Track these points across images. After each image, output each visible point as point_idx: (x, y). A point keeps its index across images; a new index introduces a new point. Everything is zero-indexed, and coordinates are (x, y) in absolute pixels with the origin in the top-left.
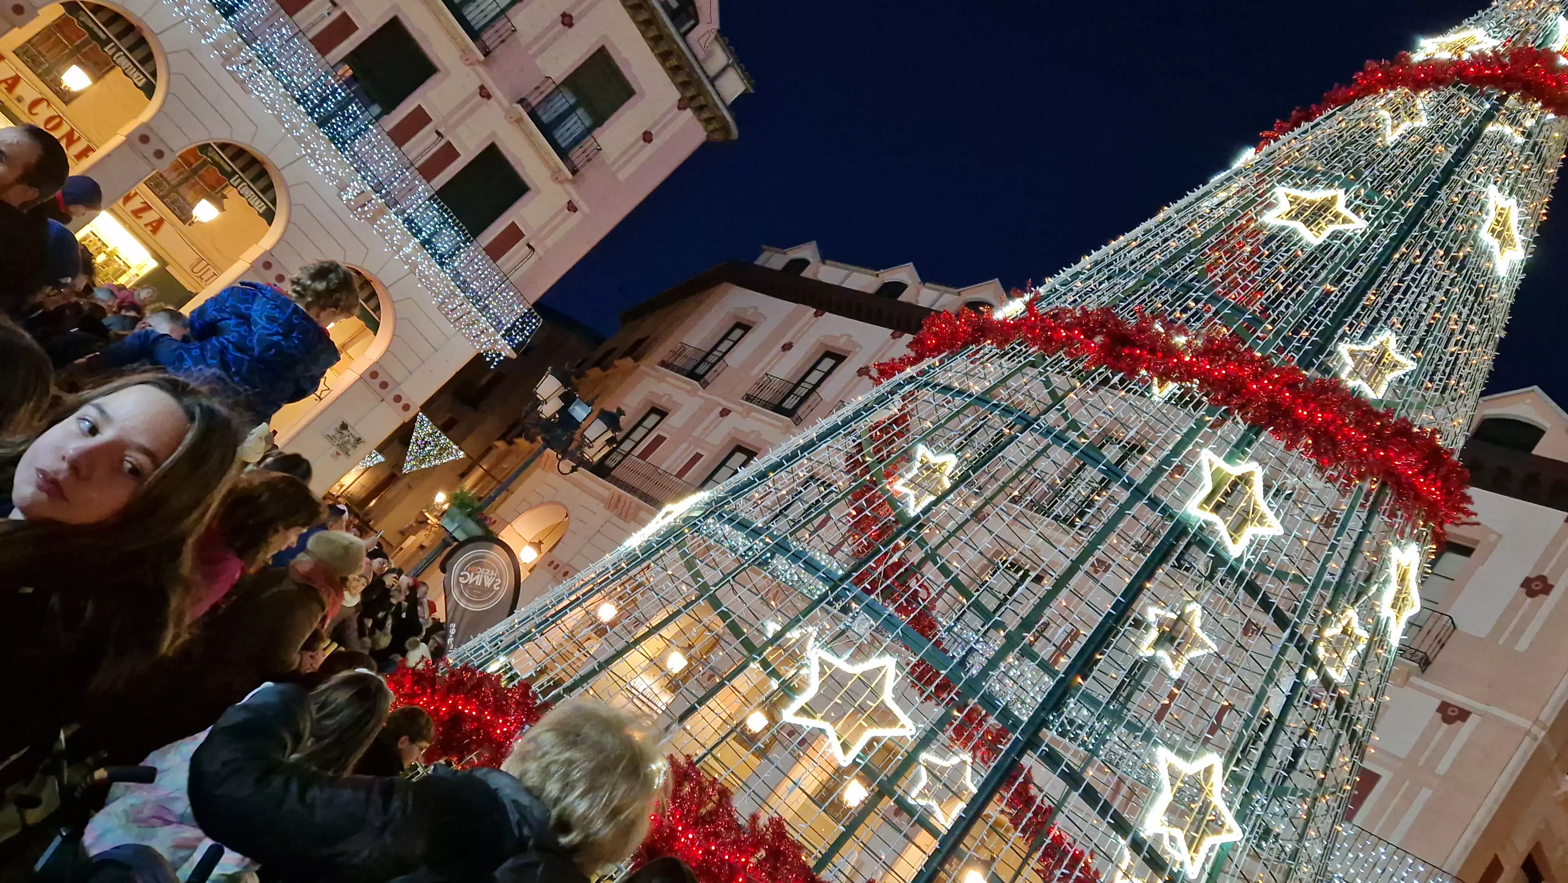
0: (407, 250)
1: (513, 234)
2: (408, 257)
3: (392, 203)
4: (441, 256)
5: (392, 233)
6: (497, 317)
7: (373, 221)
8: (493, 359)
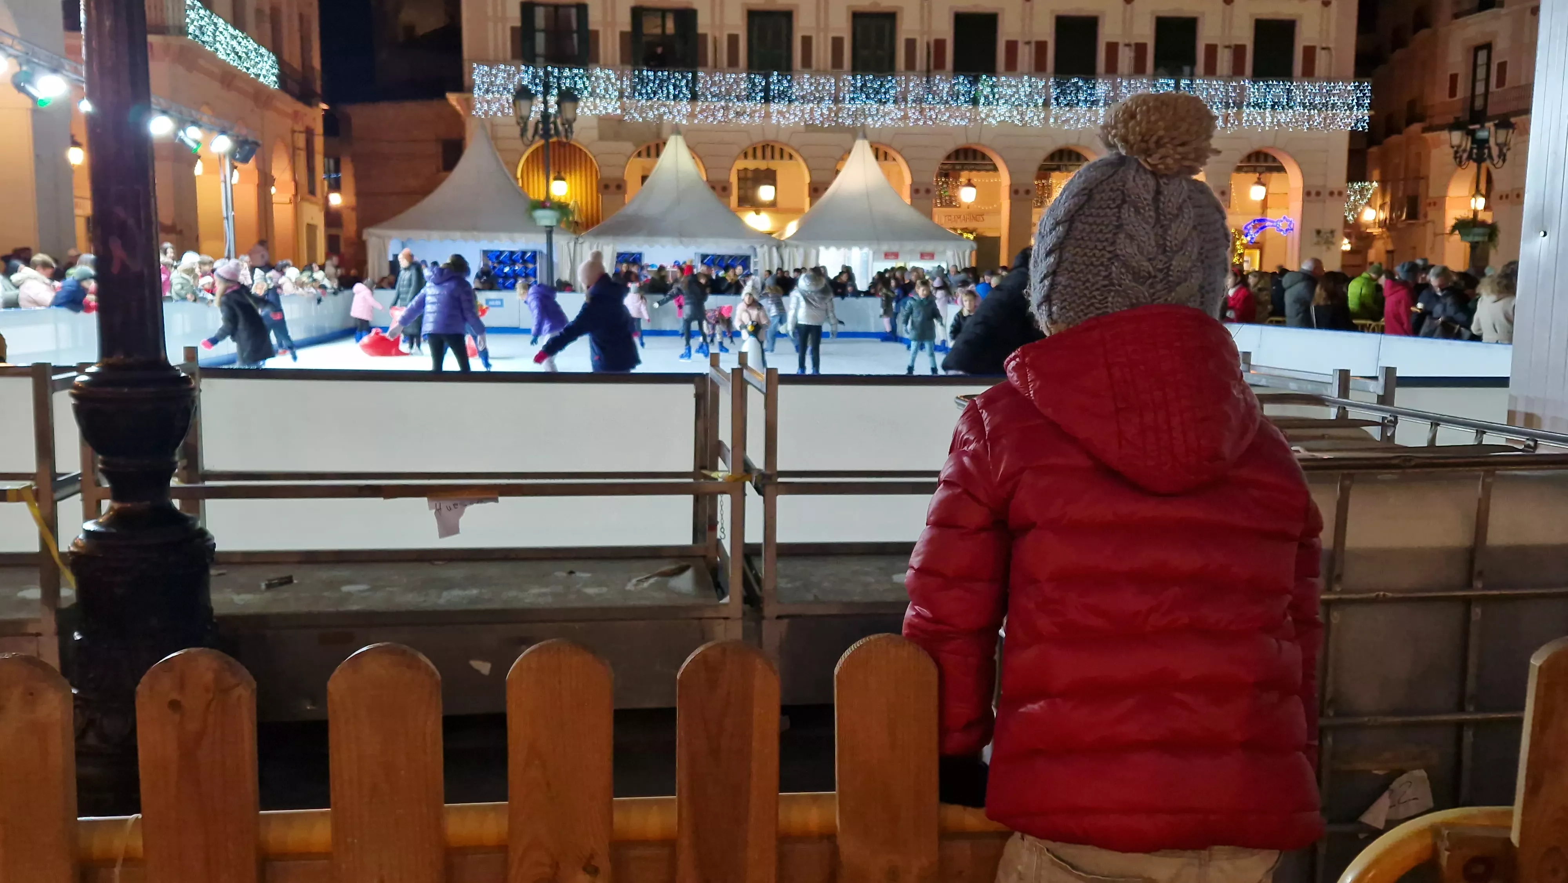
0: (1269, 120)
1: (1310, 53)
2: (1272, 122)
3: (1239, 105)
4: (1288, 104)
5: (1255, 119)
6: (1344, 103)
7: (1240, 123)
8: (1363, 127)
